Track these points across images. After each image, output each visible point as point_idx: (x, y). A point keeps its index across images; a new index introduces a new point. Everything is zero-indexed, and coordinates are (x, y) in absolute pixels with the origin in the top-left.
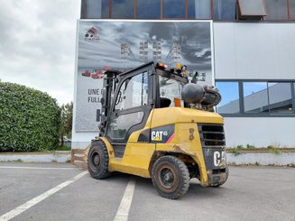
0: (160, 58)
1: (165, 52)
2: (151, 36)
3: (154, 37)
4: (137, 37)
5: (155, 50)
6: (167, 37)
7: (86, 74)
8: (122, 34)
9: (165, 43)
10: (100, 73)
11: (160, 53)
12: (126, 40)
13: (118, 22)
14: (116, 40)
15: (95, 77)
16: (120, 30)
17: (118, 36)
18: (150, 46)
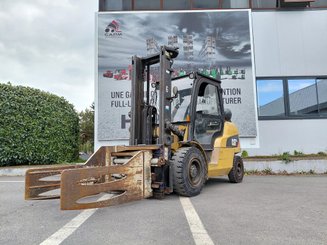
0: (192, 53)
1: (197, 47)
2: (181, 29)
3: (185, 30)
4: (165, 30)
5: (186, 45)
6: (200, 30)
7: (108, 75)
8: (145, 27)
9: (197, 36)
11: (191, 48)
12: (153, 34)
13: (142, 14)
14: (141, 35)
15: (119, 78)
16: (144, 23)
17: (143, 30)
18: (180, 41)
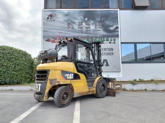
0: (90, 30)
1: (92, 27)
2: (84, 18)
3: (86, 19)
4: (77, 19)
5: (87, 26)
6: (94, 19)
7: (48, 40)
8: (67, 17)
9: (92, 22)
10: (56, 39)
11: (90, 28)
12: (71, 21)
13: (66, 11)
14: (64, 21)
15: (53, 42)
16: (67, 15)
17: (66, 18)
18: (84, 24)
